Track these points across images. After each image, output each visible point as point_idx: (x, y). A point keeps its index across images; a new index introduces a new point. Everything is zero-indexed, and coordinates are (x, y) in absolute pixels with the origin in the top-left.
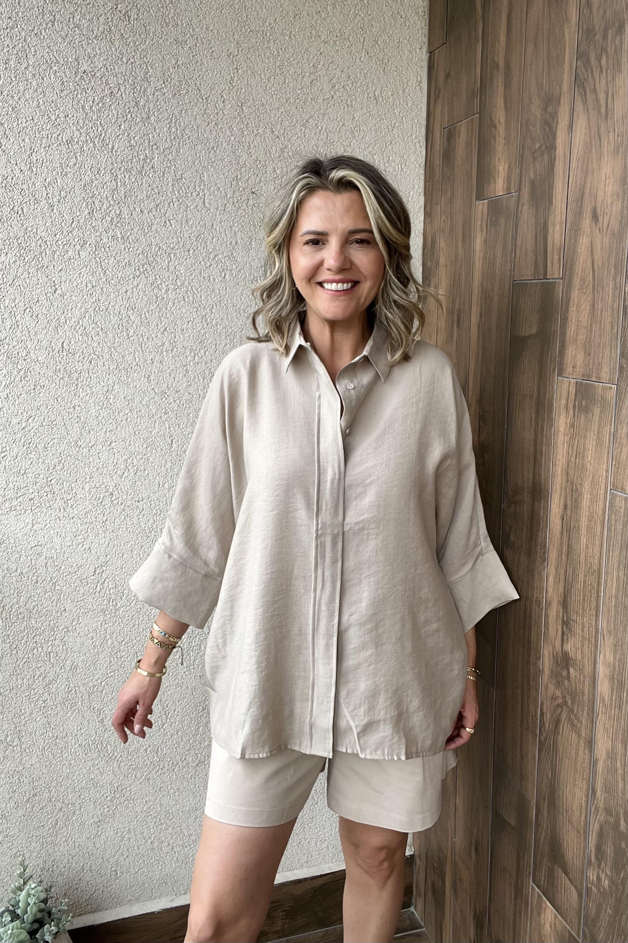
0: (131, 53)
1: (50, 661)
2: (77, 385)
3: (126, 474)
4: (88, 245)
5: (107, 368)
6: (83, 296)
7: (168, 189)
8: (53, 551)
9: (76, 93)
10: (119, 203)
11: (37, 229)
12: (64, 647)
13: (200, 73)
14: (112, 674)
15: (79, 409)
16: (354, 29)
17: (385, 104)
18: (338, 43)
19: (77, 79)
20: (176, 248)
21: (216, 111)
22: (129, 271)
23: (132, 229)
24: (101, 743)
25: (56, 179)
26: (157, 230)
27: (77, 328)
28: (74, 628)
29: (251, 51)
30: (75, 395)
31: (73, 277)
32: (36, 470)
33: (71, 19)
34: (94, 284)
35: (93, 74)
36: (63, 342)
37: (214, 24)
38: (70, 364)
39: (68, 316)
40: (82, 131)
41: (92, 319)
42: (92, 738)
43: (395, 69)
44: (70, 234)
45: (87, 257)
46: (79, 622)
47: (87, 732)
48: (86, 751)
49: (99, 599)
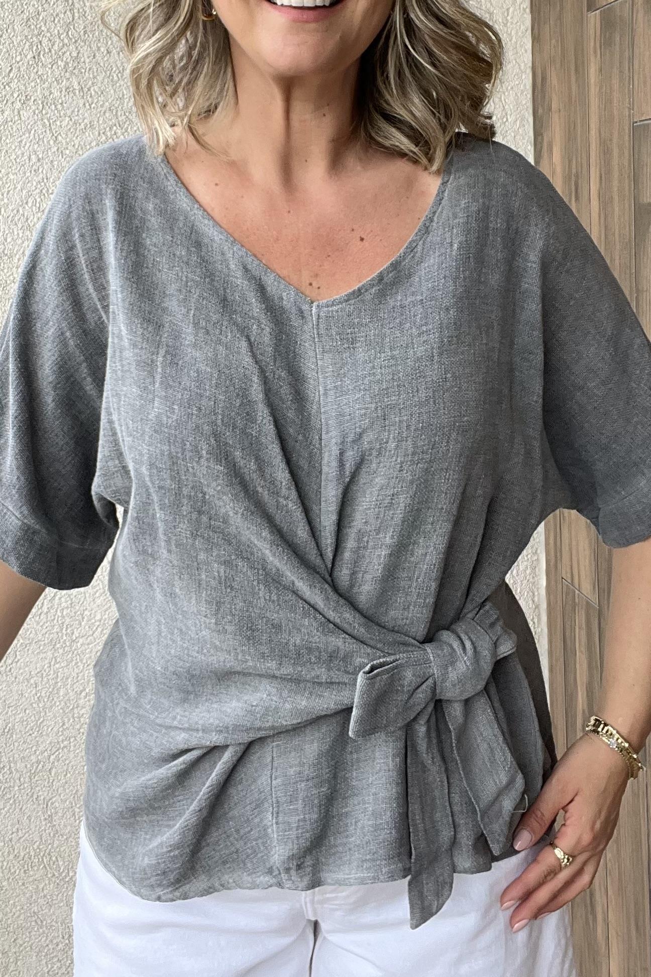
6: (25, 173)
10: (76, 41)
14: (66, 743)
23: (94, 77)
24: (49, 854)
27: (16, 219)
28: (9, 668)
34: (40, 156)
38: (6, 271)
41: (38, 205)
42: (35, 847)
44: (7, 87)
45: (31, 119)
46: (16, 660)
47: (27, 835)
48: (26, 866)
49: (47, 625)
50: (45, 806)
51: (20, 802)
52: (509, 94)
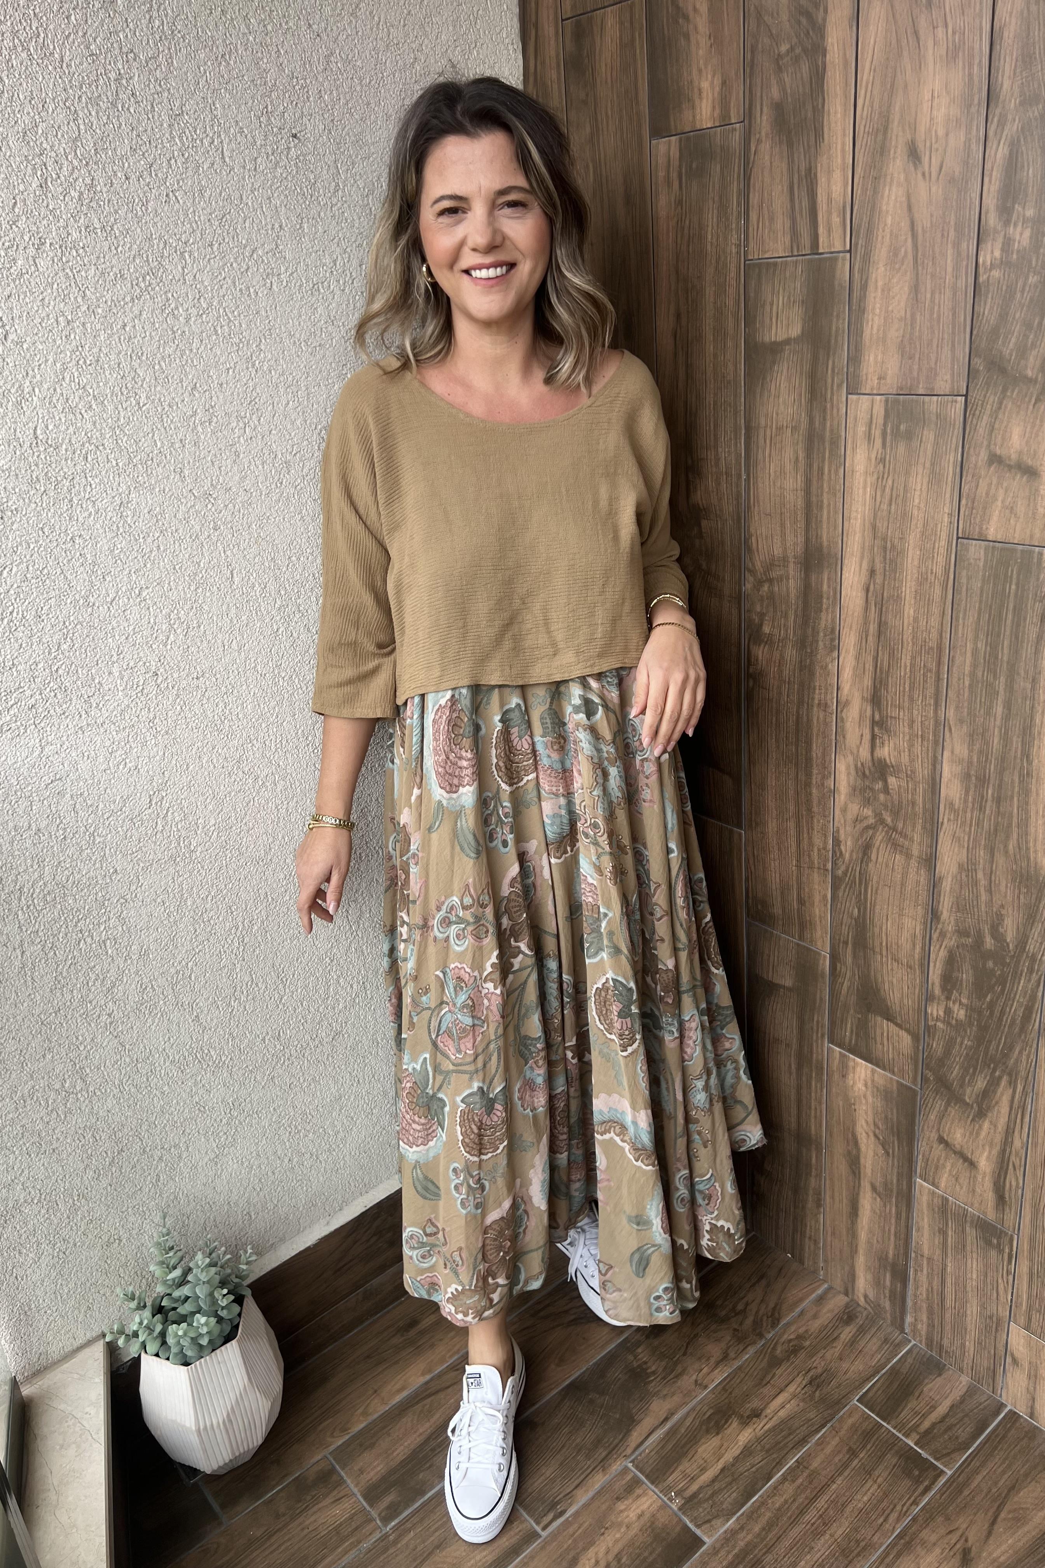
2: (71, 500)
3: (172, 638)
5: (114, 463)
6: (54, 341)
7: (164, 135)
8: (81, 783)
10: (87, 164)
12: (124, 927)
15: (81, 541)
20: (191, 241)
22: (122, 289)
23: (116, 212)
26: (156, 212)
27: (55, 400)
28: (133, 894)
30: (70, 519)
31: (32, 307)
36: (36, 428)
38: (54, 466)
39: (35, 381)
41: (76, 381)
45: (50, 269)
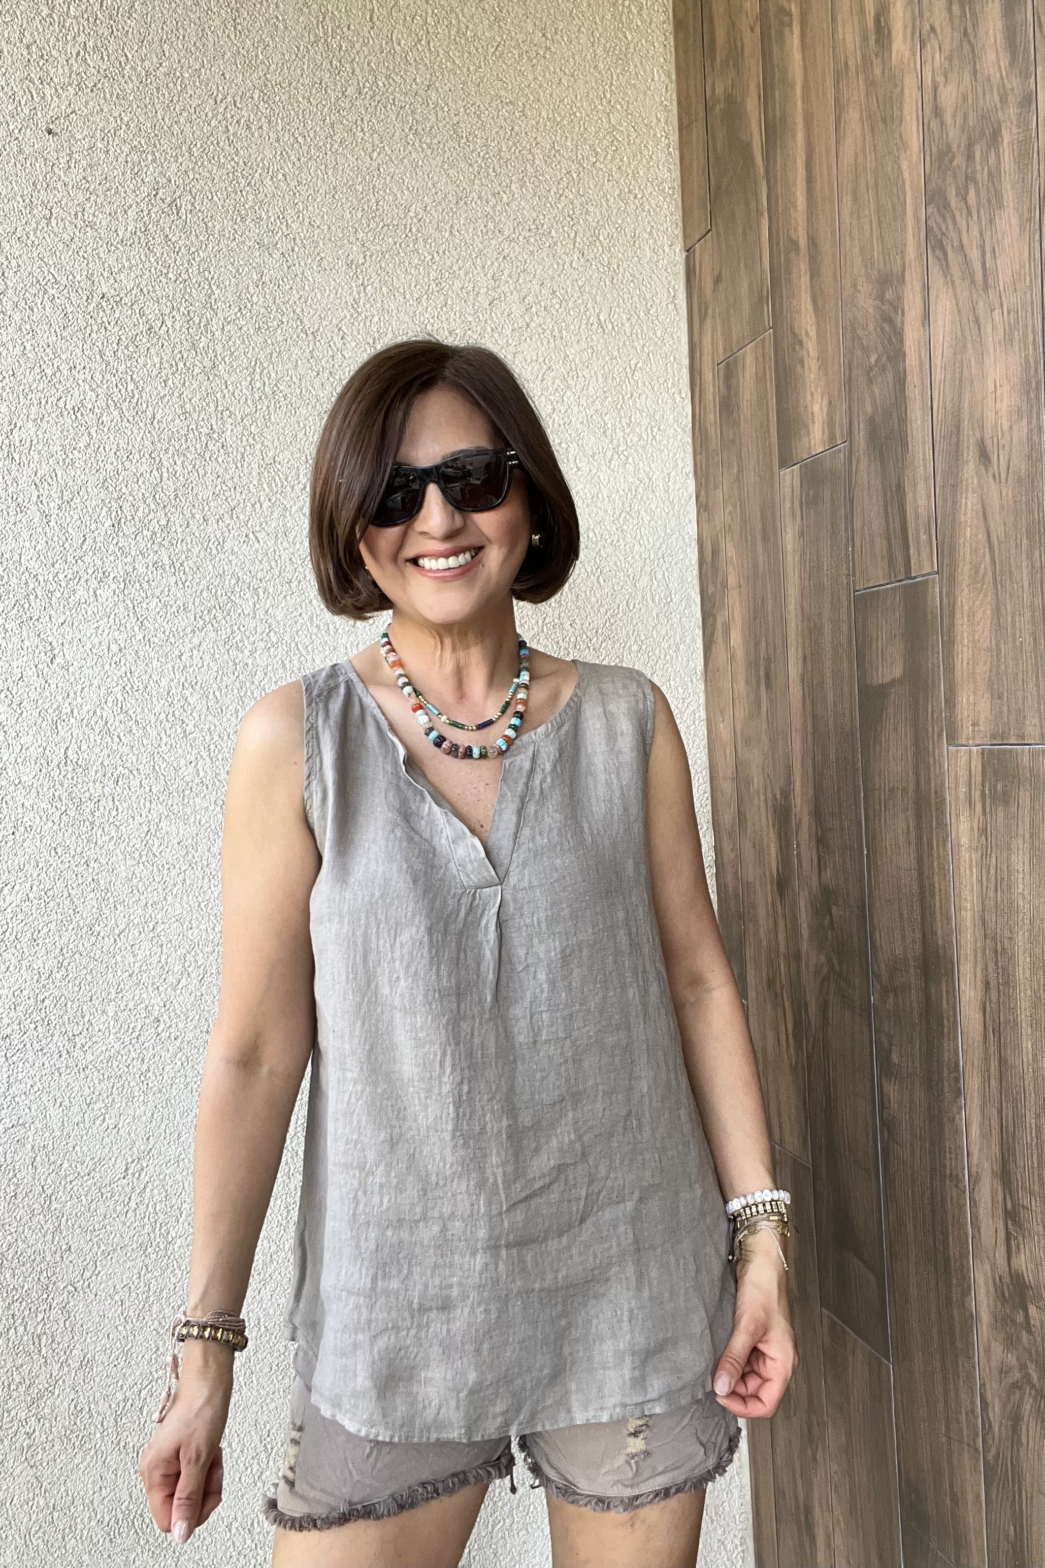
0: (182, 265)
1: (40, 1351)
2: (92, 823)
4: (111, 578)
5: (147, 791)
6: (103, 666)
7: (251, 482)
8: (47, 1134)
9: (88, 331)
10: (165, 507)
11: (20, 555)
12: (67, 1323)
13: (301, 293)
14: (160, 1373)
15: (96, 866)
16: (557, 219)
17: (618, 333)
18: (532, 240)
19: (90, 308)
20: (267, 579)
21: (330, 353)
22: (184, 621)
23: (188, 550)
25: (54, 470)
26: (233, 550)
27: (93, 722)
28: (86, 1284)
29: (387, 256)
30: (88, 841)
31: (85, 634)
32: (15, 983)
33: (80, 214)
34: (122, 646)
35: (118, 299)
36: (67, 748)
37: (323, 216)
38: (79, 786)
39: (75, 702)
40: (99, 391)
41: (120, 705)
42: (123, 1507)
43: (631, 279)
44: (79, 561)
45: (110, 600)
46: (96, 1272)
47: (112, 1494)
48: (112, 1533)
49: (135, 1225)
50: (135, 1455)
51: (103, 1452)
52: (673, 572)
